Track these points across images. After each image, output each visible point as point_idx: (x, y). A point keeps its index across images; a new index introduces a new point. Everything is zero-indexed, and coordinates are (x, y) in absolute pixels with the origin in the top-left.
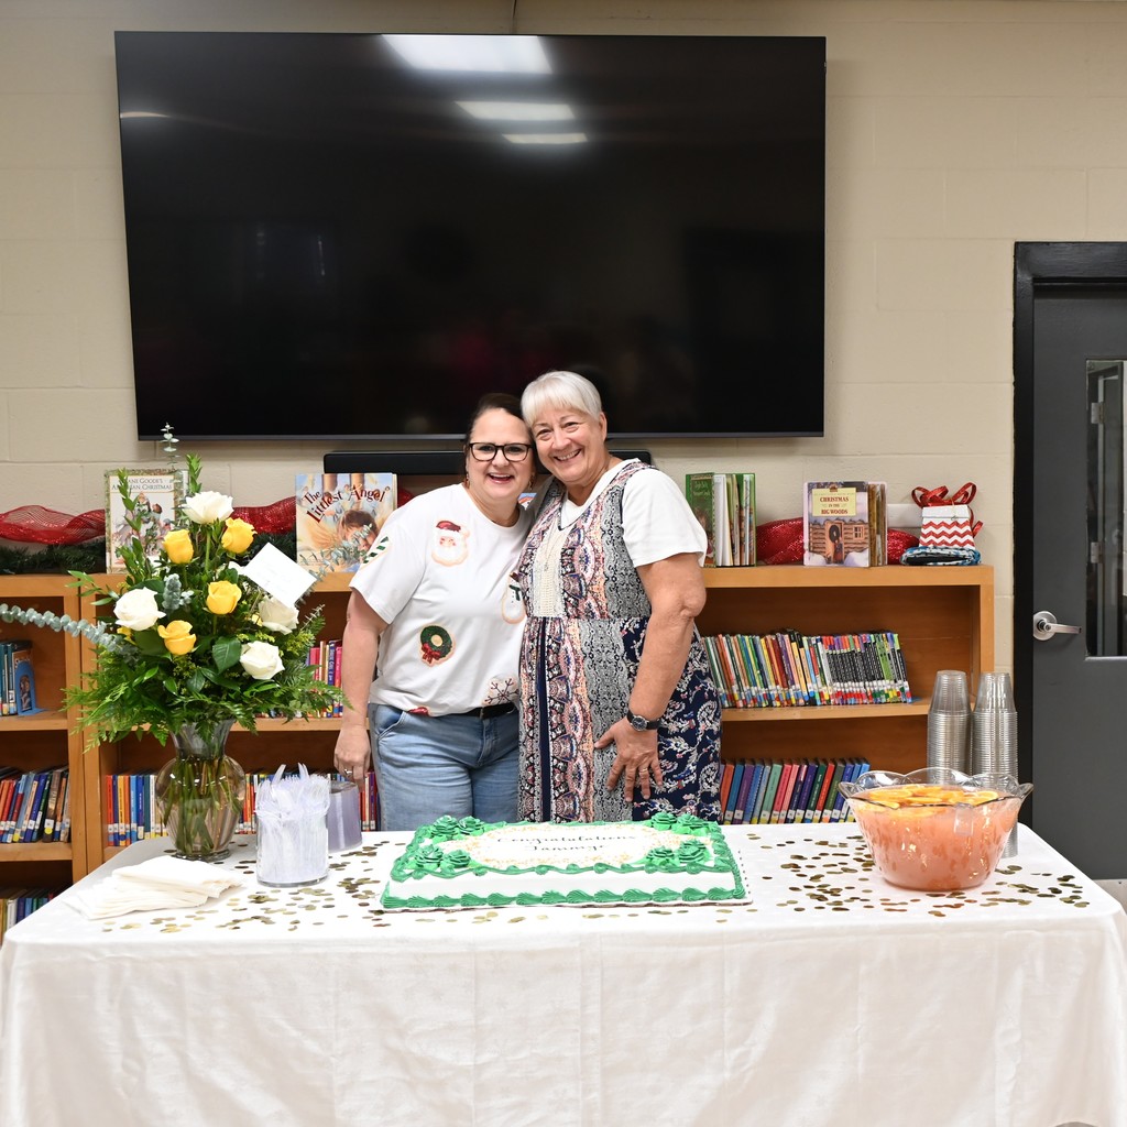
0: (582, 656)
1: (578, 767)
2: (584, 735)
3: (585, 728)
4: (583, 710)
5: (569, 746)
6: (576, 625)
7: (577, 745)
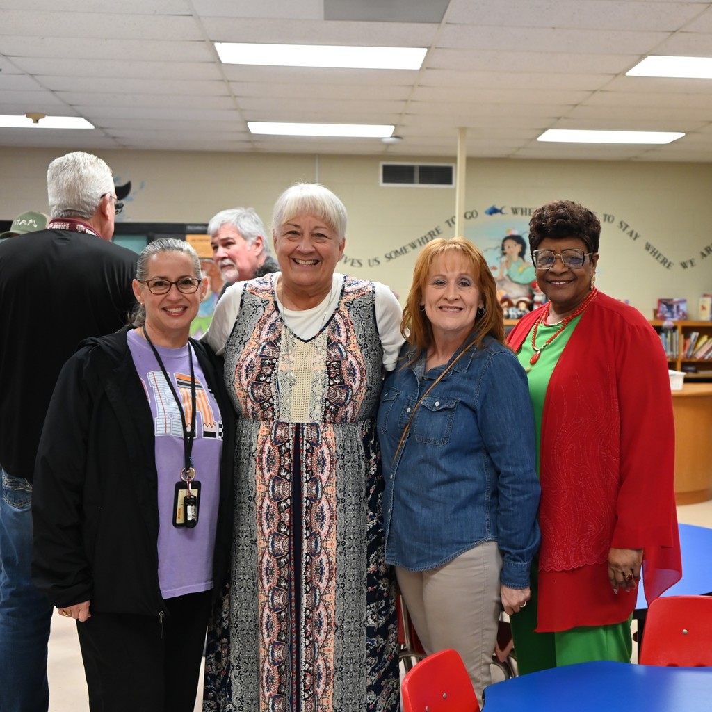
0: (336, 457)
1: (321, 562)
2: (328, 533)
3: (330, 526)
4: (331, 509)
5: (314, 543)
6: (332, 429)
7: (321, 542)
